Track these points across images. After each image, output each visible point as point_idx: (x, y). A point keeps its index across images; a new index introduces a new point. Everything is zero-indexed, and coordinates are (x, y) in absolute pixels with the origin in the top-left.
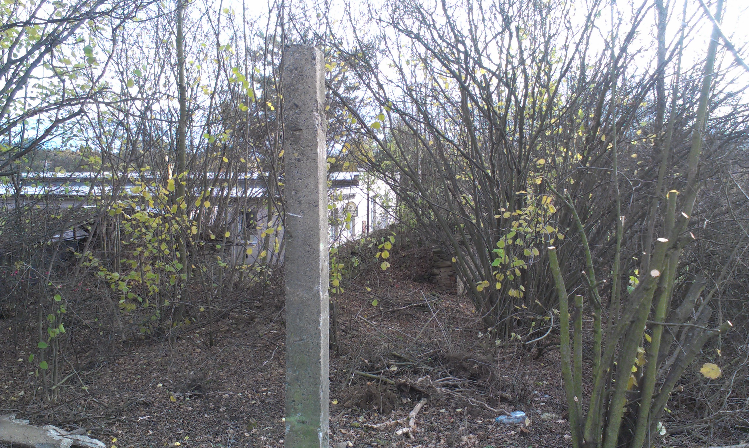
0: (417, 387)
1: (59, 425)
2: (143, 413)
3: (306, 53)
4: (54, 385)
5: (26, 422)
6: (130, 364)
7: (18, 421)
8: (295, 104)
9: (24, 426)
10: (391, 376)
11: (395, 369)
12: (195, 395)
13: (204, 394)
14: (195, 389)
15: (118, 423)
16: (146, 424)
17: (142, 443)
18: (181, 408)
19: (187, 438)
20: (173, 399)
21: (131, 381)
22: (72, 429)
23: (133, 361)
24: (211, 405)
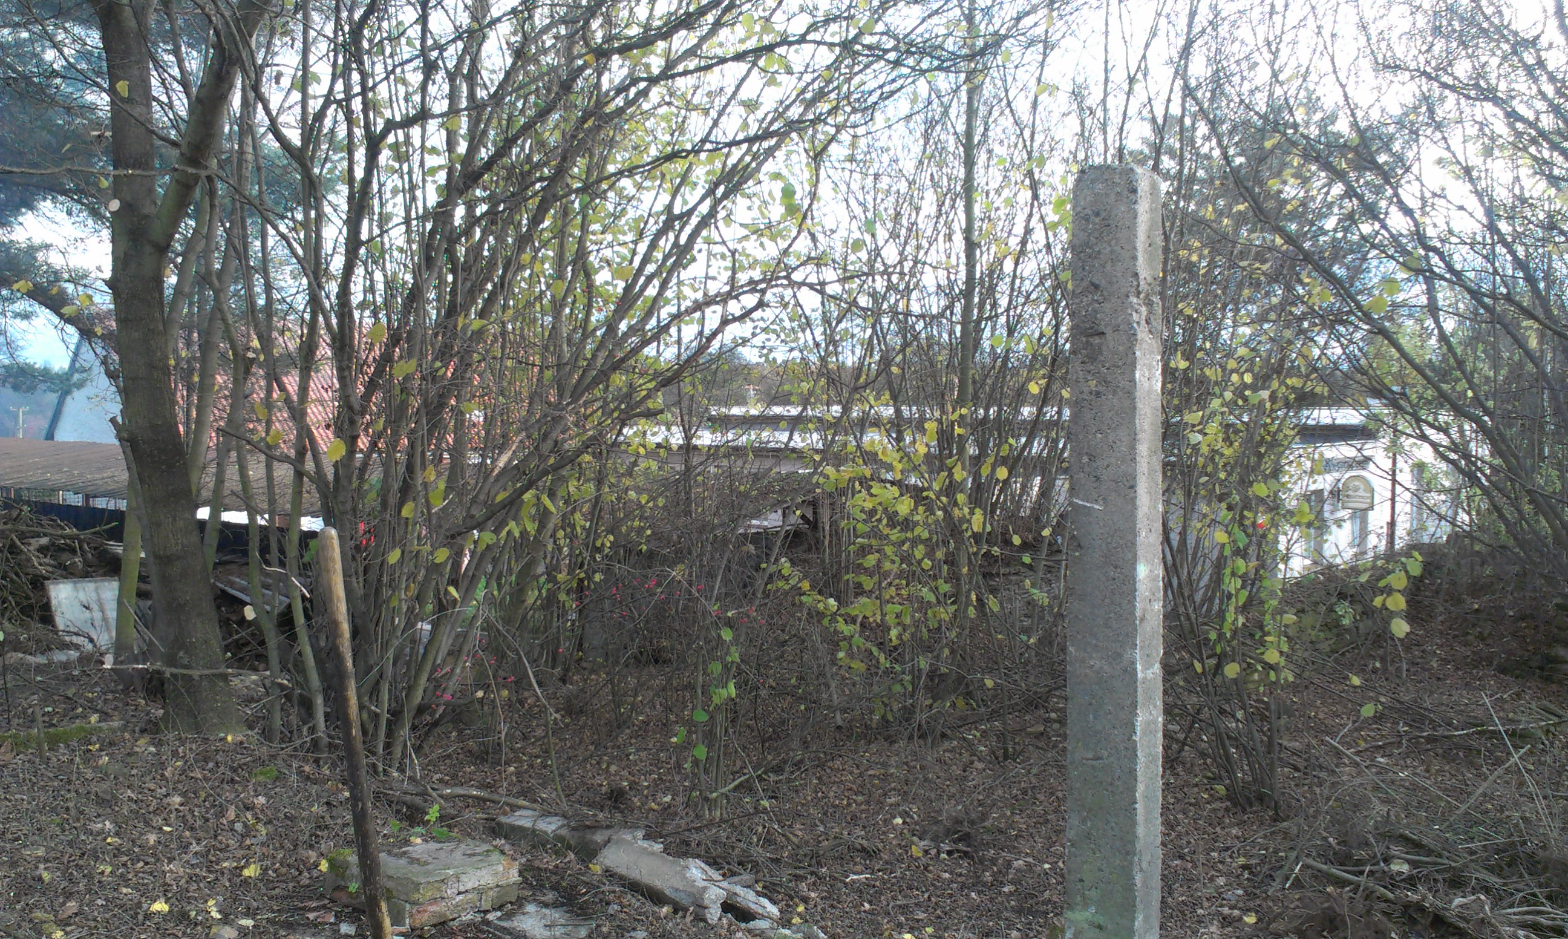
0: (1451, 916)
1: (713, 863)
2: (859, 868)
3: (1117, 180)
4: (716, 790)
5: (658, 847)
6: (851, 773)
7: (645, 844)
8: (1093, 284)
9: (653, 854)
10: (1393, 882)
11: (1405, 868)
12: (958, 851)
13: (976, 852)
14: (960, 840)
15: (811, 879)
16: (859, 890)
17: (847, 922)
18: (930, 872)
19: (930, 930)
20: (916, 851)
21: (849, 805)
22: (734, 874)
23: (858, 767)
24: (988, 877)
